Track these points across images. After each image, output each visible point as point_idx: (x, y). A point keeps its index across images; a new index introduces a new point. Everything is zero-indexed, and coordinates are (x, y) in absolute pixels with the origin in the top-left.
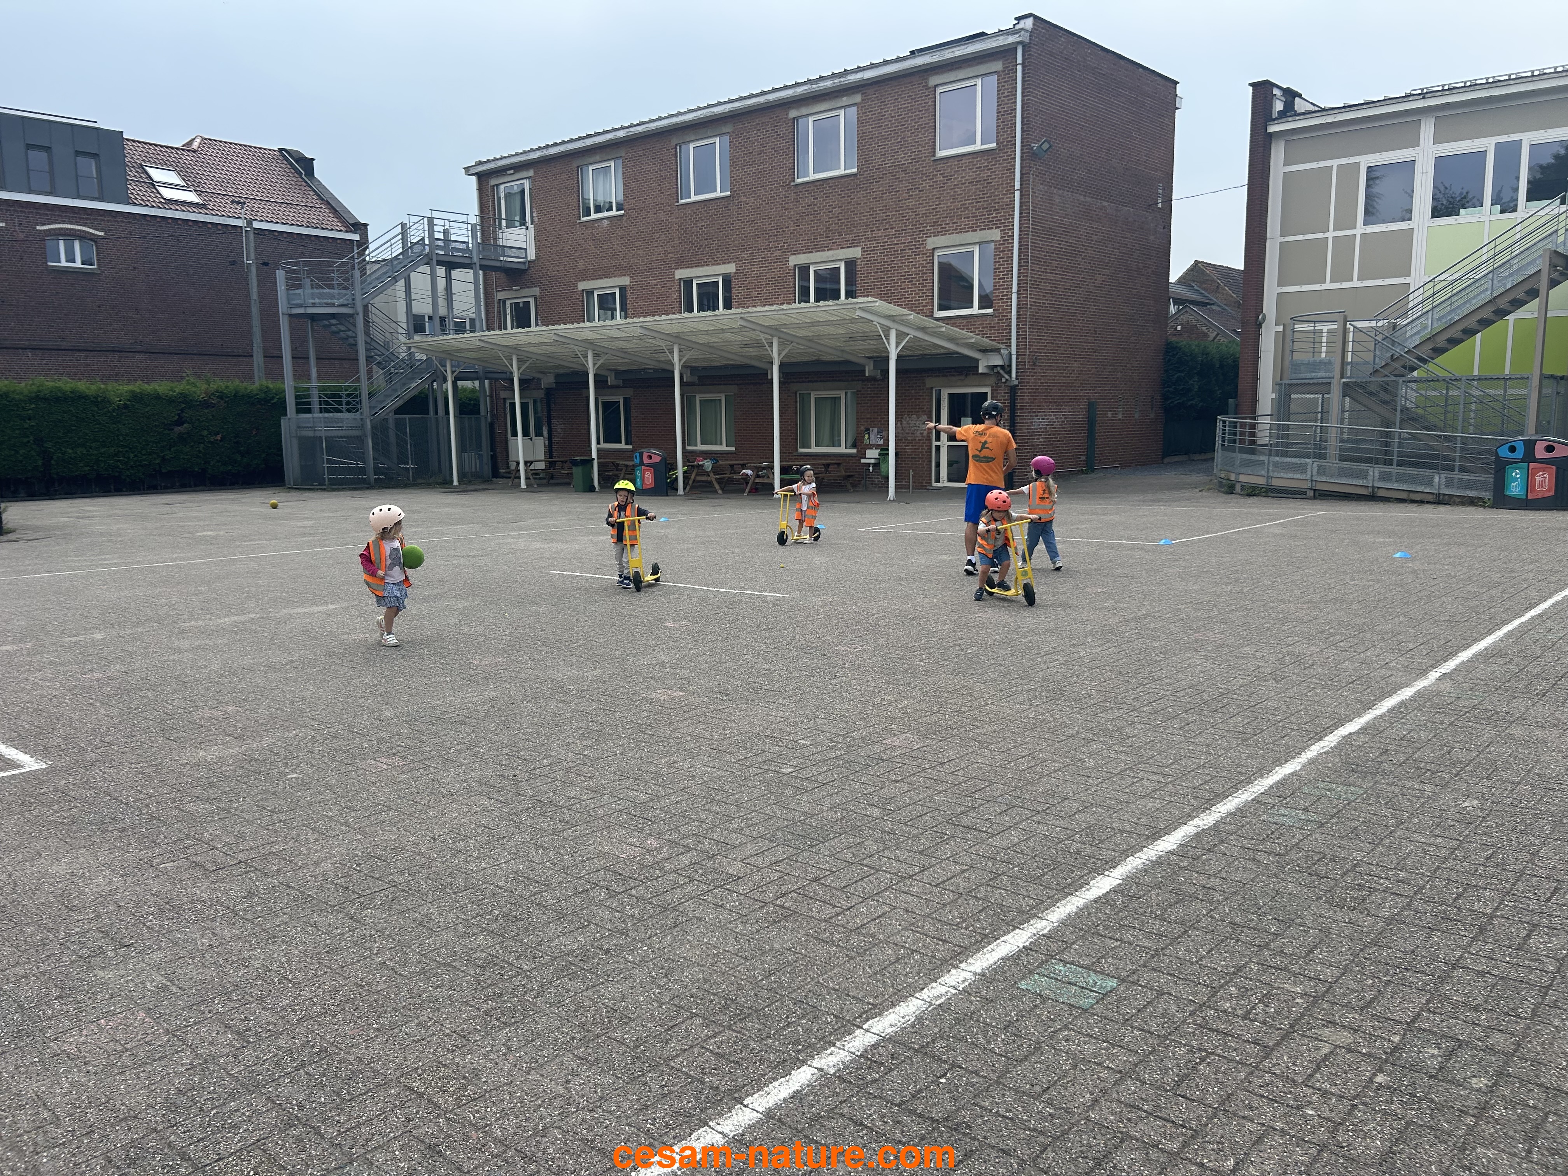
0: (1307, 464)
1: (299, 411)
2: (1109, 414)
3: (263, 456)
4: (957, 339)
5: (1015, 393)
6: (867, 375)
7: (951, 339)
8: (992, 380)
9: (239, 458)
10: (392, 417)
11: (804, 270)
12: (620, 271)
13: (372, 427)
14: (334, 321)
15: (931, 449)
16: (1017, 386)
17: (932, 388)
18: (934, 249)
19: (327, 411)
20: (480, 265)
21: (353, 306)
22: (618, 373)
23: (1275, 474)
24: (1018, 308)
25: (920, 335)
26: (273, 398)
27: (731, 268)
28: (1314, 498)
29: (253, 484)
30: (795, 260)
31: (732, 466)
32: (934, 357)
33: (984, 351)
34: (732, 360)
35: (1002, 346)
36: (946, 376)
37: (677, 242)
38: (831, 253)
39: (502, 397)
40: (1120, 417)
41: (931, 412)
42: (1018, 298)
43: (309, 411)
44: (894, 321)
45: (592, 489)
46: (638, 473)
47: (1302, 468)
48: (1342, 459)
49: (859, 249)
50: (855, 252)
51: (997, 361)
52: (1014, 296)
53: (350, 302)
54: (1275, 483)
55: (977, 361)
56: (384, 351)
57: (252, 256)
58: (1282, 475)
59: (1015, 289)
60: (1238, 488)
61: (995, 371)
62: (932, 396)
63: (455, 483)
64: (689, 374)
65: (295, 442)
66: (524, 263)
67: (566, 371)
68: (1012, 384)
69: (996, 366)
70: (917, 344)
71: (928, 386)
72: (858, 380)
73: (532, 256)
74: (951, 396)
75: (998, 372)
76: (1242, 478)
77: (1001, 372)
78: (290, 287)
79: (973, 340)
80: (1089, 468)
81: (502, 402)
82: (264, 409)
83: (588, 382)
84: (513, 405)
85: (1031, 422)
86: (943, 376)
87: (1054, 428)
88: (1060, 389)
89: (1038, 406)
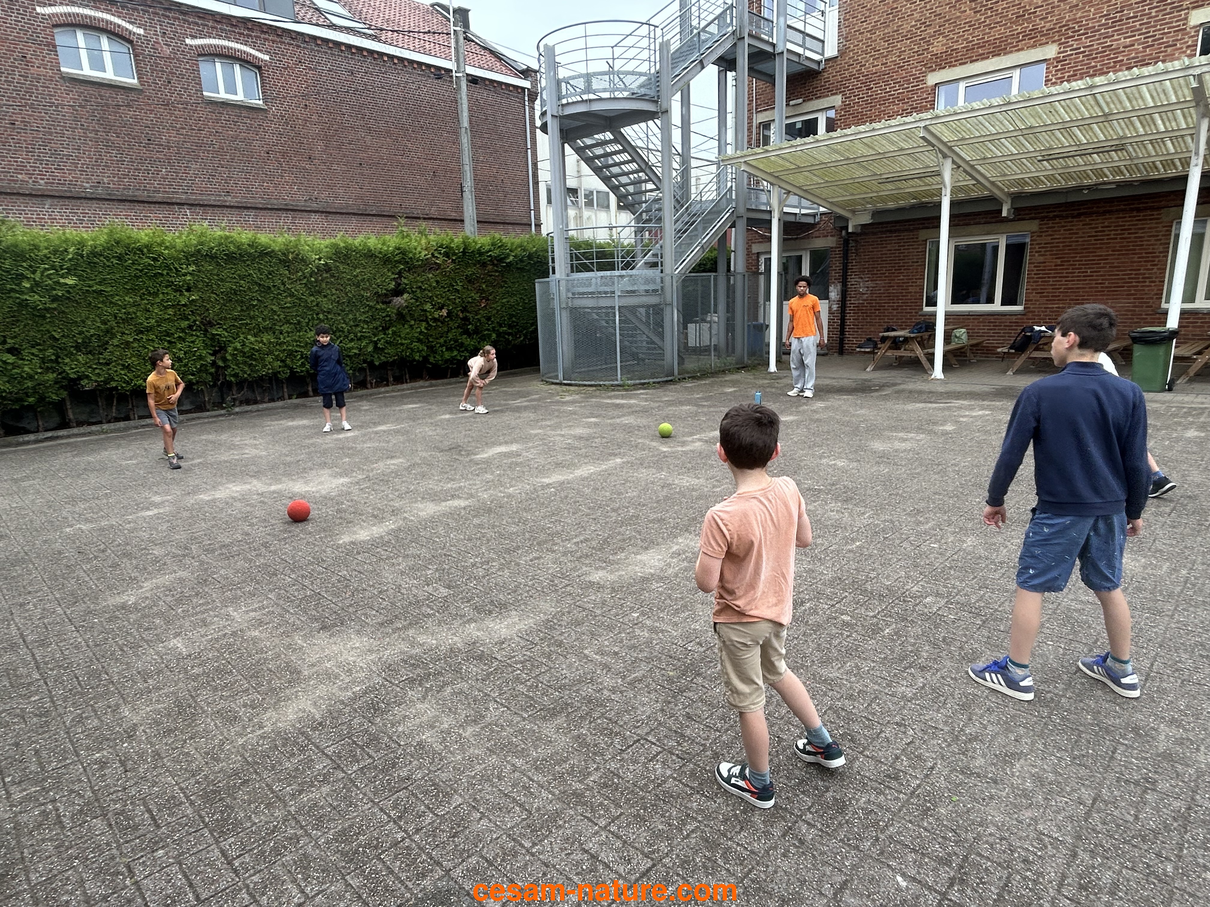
1: (576, 268)
12: (1036, 38)
20: (786, 57)
21: (657, 99)
53: (652, 93)
57: (462, 66)
63: (773, 368)
66: (821, 60)
73: (831, 51)
81: (754, 257)
82: (496, 271)
83: (938, 218)
84: (768, 261)
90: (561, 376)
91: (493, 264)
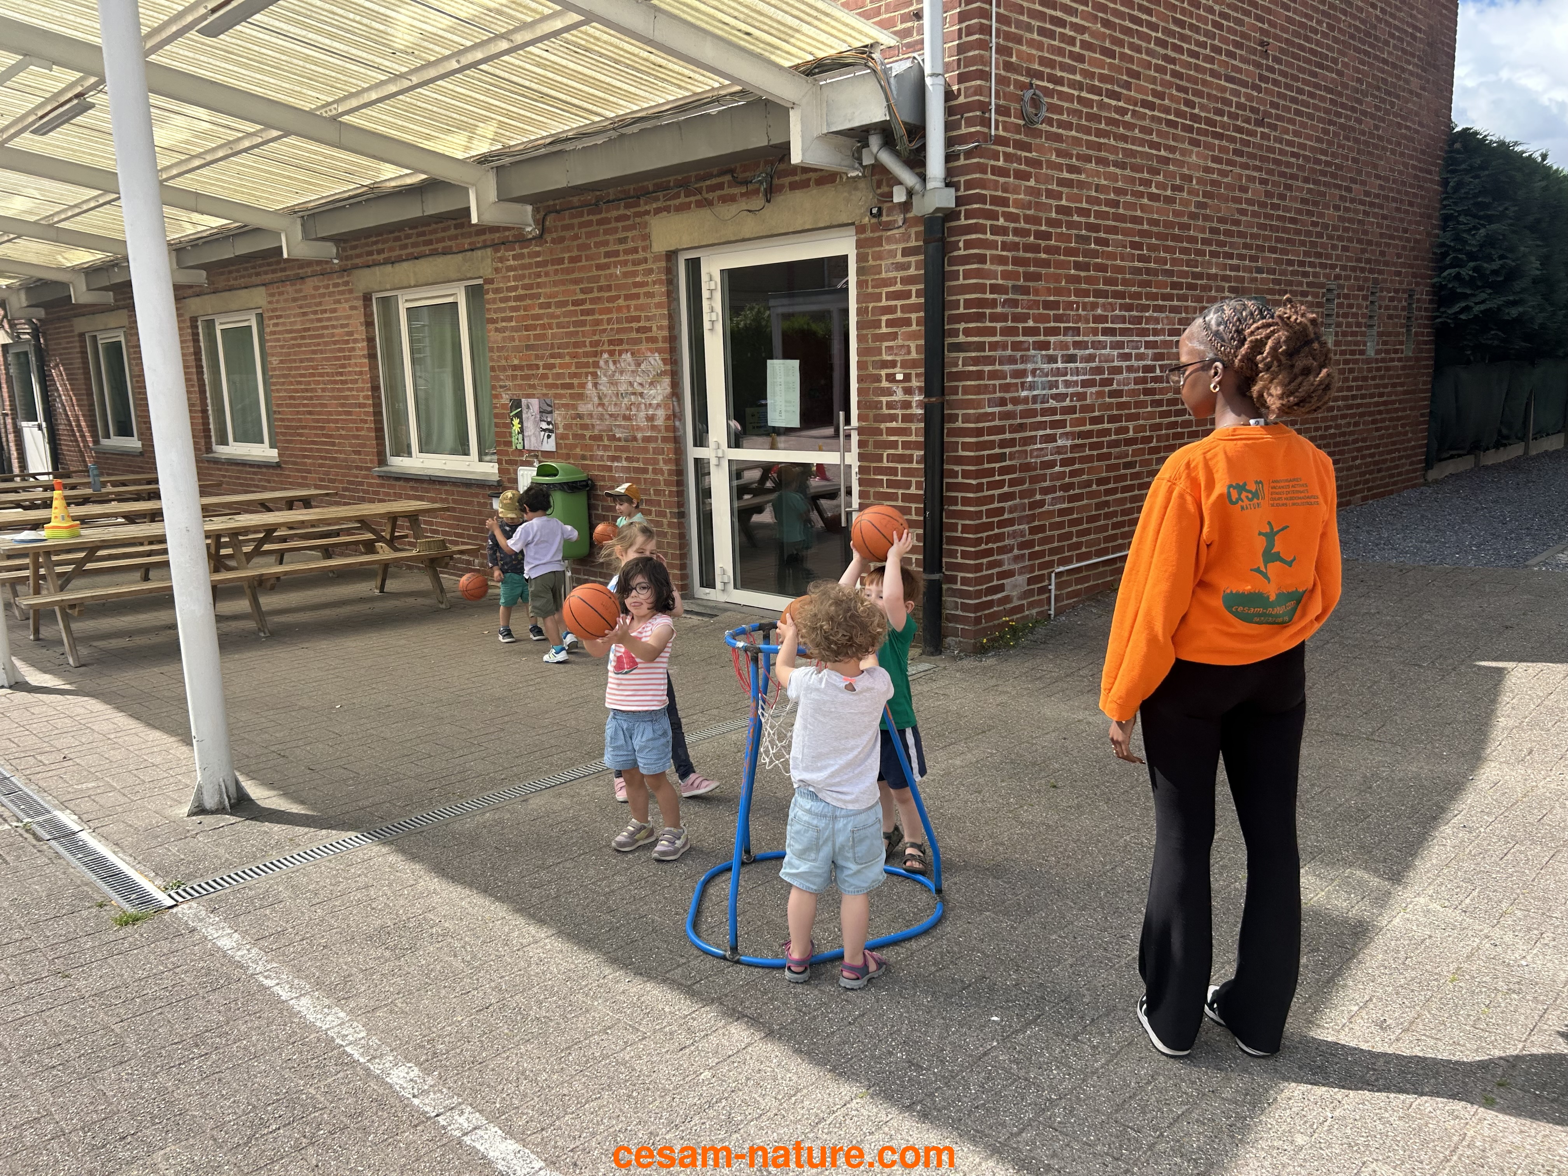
5: (946, 250)
8: (853, 199)
15: (681, 472)
17: (674, 254)
41: (674, 340)
51: (865, 109)
55: (785, 113)
61: (867, 157)
62: (673, 283)
68: (930, 210)
69: (860, 133)
71: (659, 244)
72: (485, 247)
74: (728, 279)
77: (887, 158)
85: (1022, 374)
86: (700, 205)
87: (1113, 394)
88: (1135, 246)
89: (1048, 305)
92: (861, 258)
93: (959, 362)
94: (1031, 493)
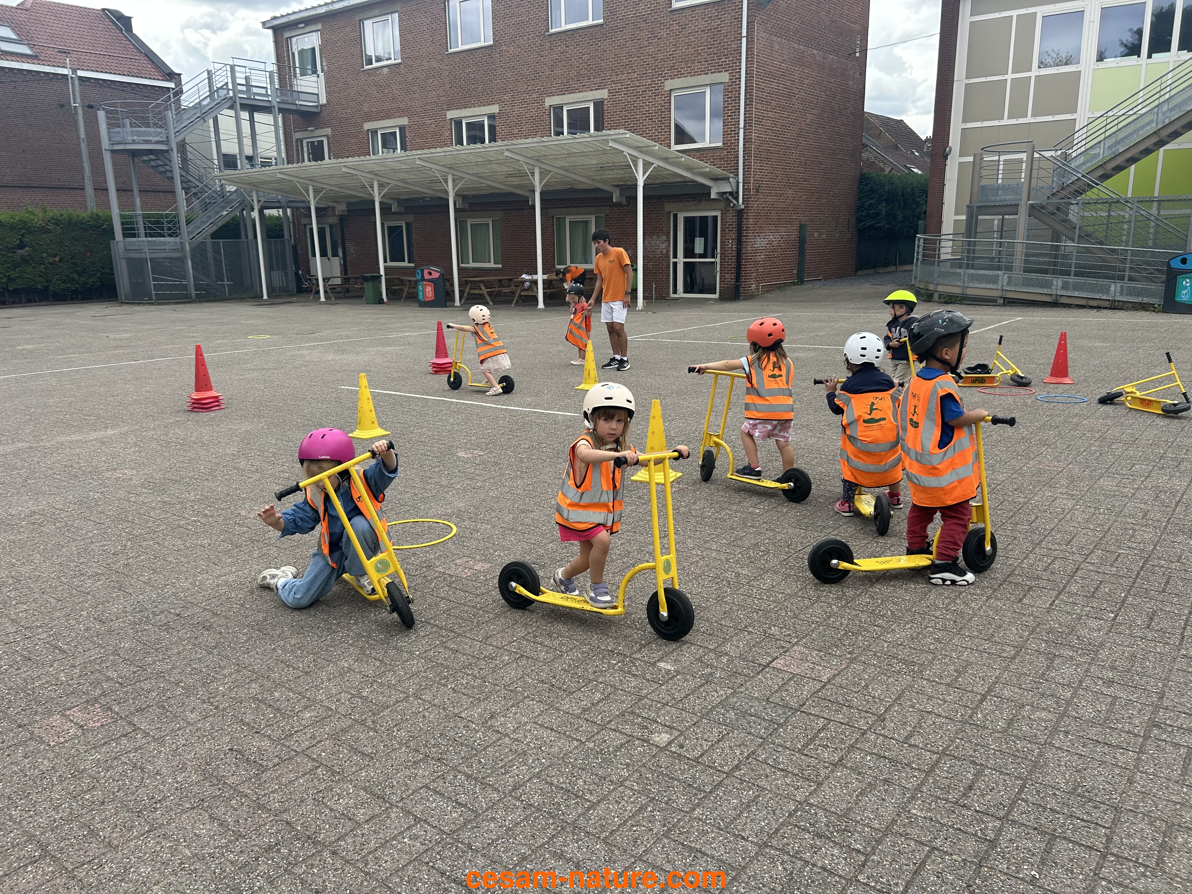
0: (998, 276)
1: (125, 236)
2: (816, 235)
3: (99, 274)
4: (693, 168)
5: (742, 216)
6: (614, 201)
7: (689, 169)
8: (722, 205)
9: (76, 276)
10: (209, 241)
11: (558, 109)
12: (400, 112)
13: (191, 250)
14: (152, 157)
15: (669, 265)
16: (743, 210)
17: (670, 212)
18: (671, 90)
19: (152, 236)
20: (279, 109)
21: (167, 142)
22: (400, 201)
23: (970, 285)
24: (744, 142)
25: (662, 164)
26: (103, 224)
27: (495, 109)
28: (1004, 305)
29: (92, 299)
30: (550, 101)
31: (500, 281)
32: (671, 185)
33: (716, 179)
34: (498, 189)
35: (731, 175)
36: (683, 202)
37: (448, 86)
38: (581, 94)
39: (303, 222)
40: (824, 237)
41: (669, 233)
42: (744, 133)
43: (134, 236)
44: (641, 152)
45: (381, 302)
46: (420, 288)
47: (994, 280)
48: (1026, 271)
49: (606, 91)
50: (603, 94)
51: (726, 188)
52: (741, 131)
53: (164, 139)
54: (970, 292)
55: (709, 188)
56: (198, 183)
57: (78, 100)
58: (976, 285)
59: (742, 125)
60: (936, 297)
61: (725, 197)
62: (670, 219)
63: (265, 297)
64: (461, 202)
65: (124, 263)
66: (317, 106)
67: (357, 200)
68: (739, 208)
69: (725, 193)
70: (658, 173)
71: (667, 210)
72: (607, 206)
73: (323, 100)
74: (686, 219)
75: (727, 198)
76: (940, 288)
77: (730, 197)
78: (110, 126)
79: (708, 170)
80: (801, 281)
81: (303, 227)
82: (96, 234)
83: (375, 209)
84: (311, 229)
85: (755, 242)
86: (679, 201)
87: (773, 246)
88: (777, 213)
89: (760, 227)
90: (123, 298)
91: (93, 230)
92: (722, 217)
93: (744, 239)
94: (756, 267)
